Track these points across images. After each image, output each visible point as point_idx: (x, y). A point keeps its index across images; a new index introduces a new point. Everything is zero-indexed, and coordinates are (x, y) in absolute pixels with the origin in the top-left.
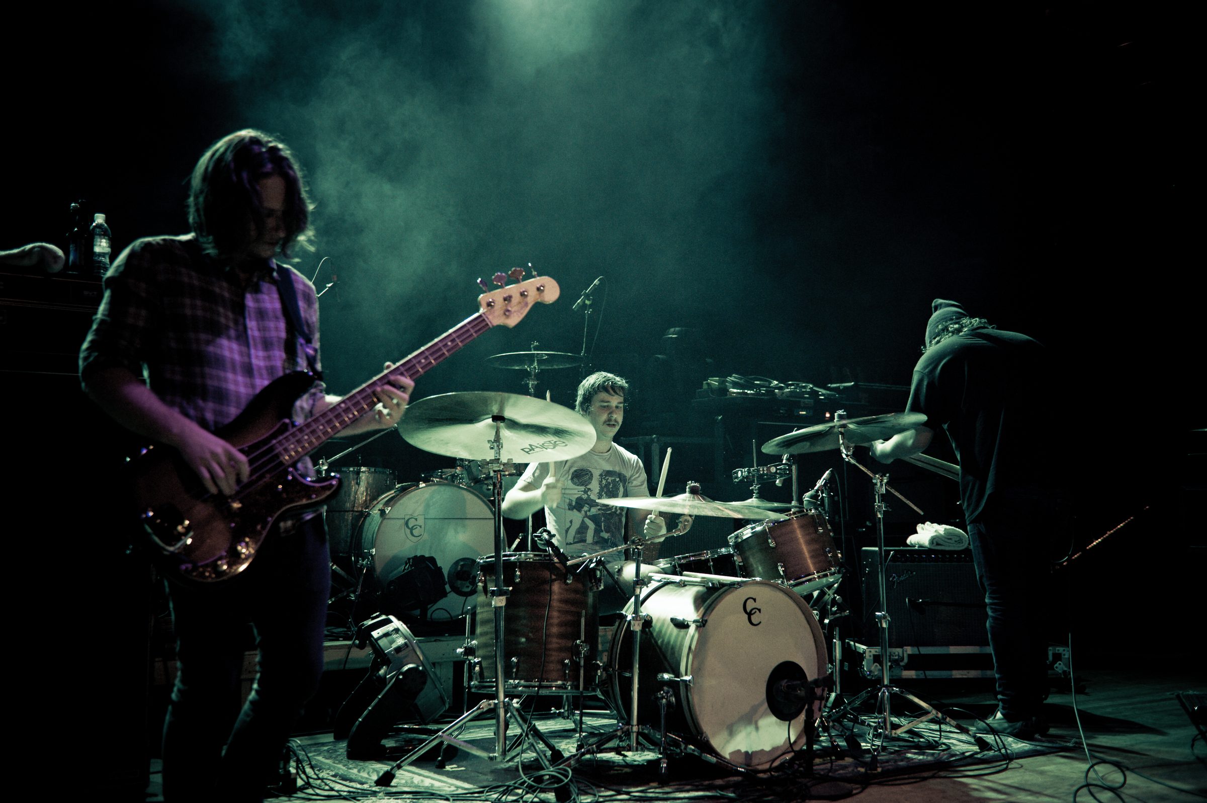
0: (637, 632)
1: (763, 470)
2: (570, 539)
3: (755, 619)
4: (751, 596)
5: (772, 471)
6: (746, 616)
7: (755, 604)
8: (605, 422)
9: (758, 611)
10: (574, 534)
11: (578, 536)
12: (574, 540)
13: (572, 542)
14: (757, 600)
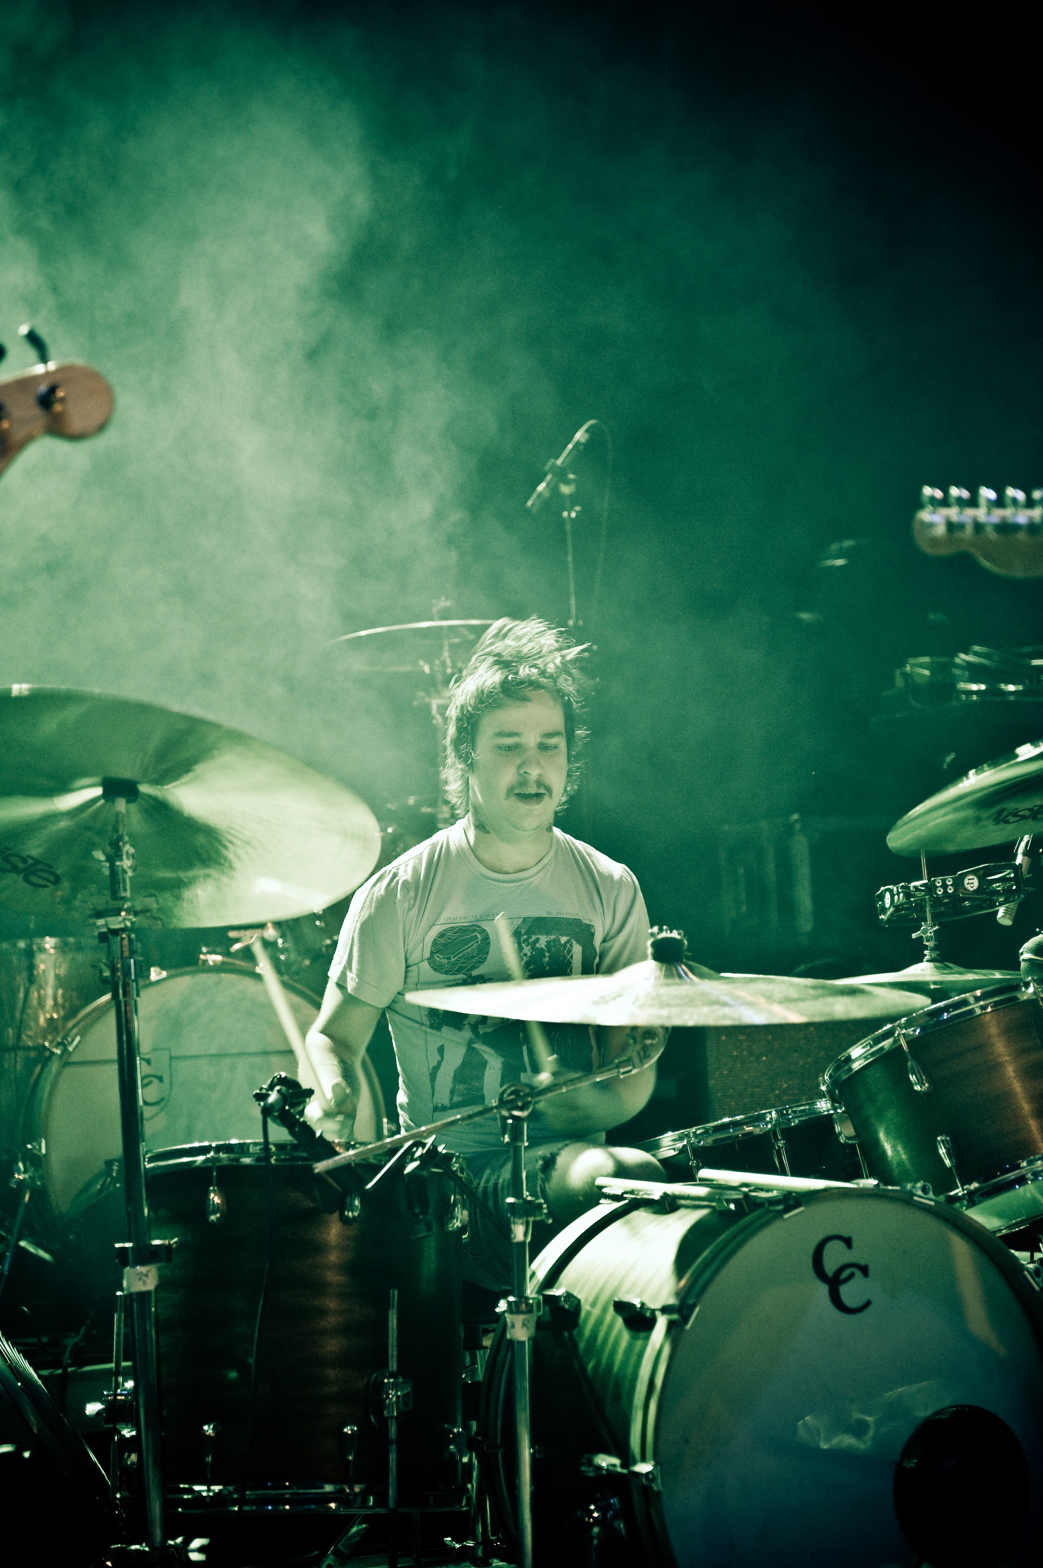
0: (524, 1342)
1: (945, 886)
2: (443, 1097)
3: (850, 1293)
4: (835, 1232)
5: (968, 887)
6: (823, 1289)
8: (510, 791)
9: (858, 1273)
10: (450, 1085)
11: (461, 1087)
12: (452, 1099)
13: (446, 1102)
14: (855, 1243)
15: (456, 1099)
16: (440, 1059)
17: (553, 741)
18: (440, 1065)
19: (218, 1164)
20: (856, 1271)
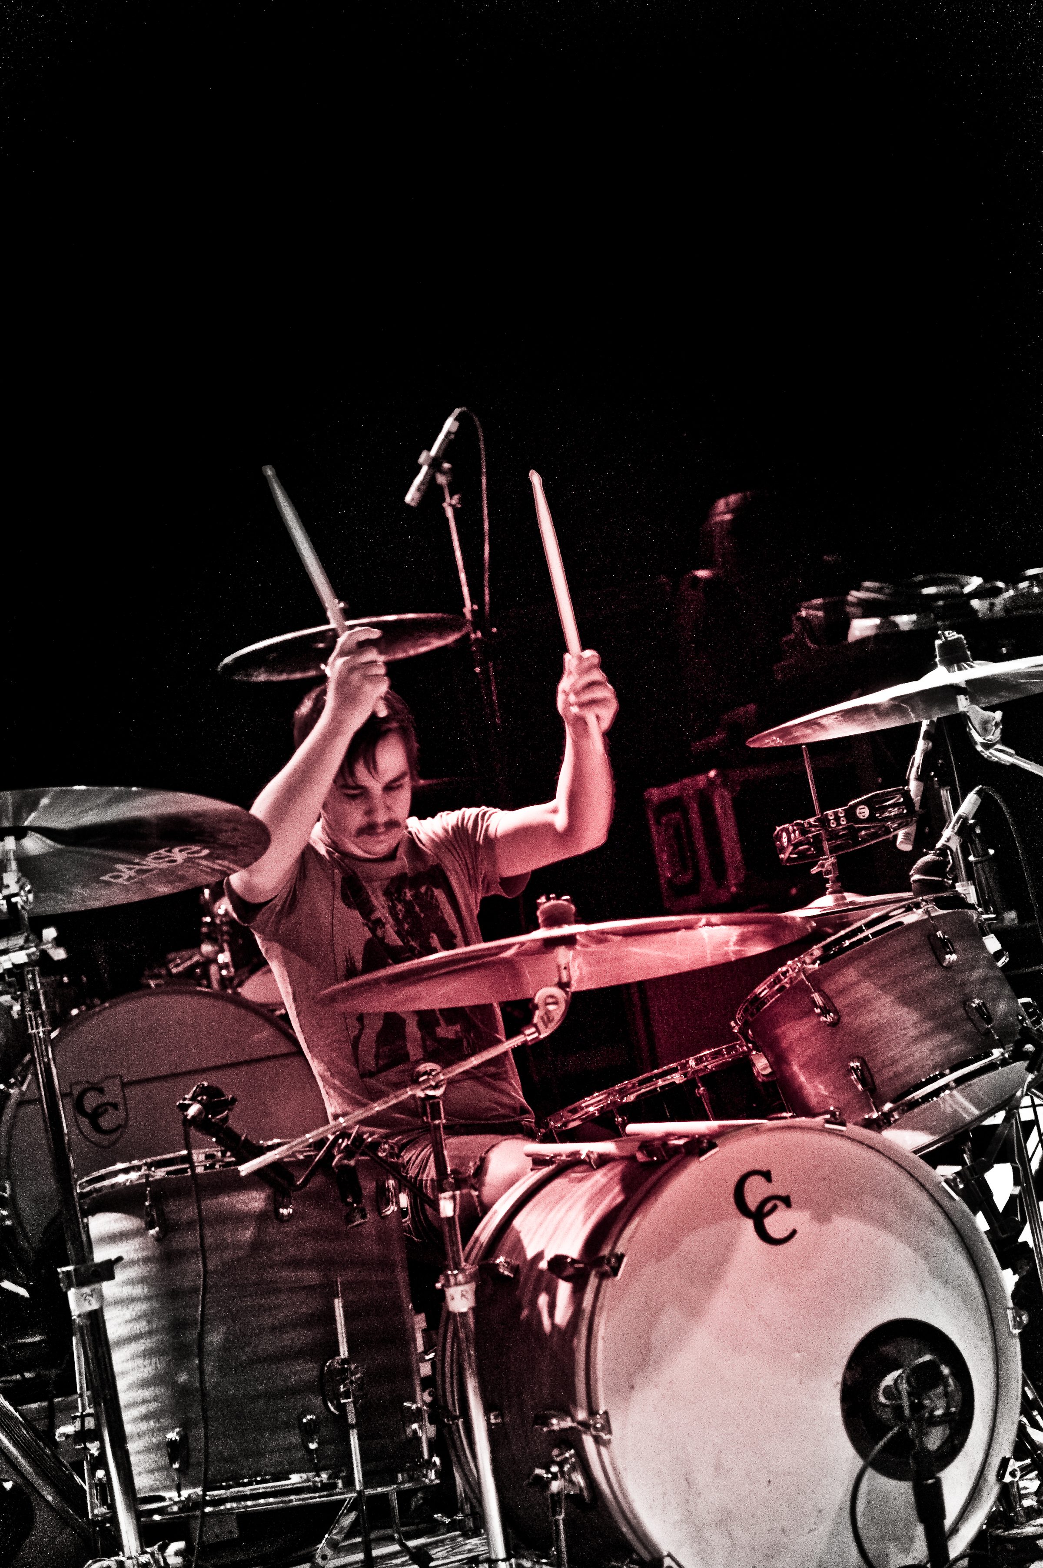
1: (837, 819)
3: (774, 1226)
4: (757, 1167)
5: (861, 817)
6: (748, 1225)
7: (771, 1186)
9: (781, 1205)
11: (387, 1049)
12: (377, 1062)
14: (774, 1176)
15: (382, 1062)
19: (151, 1179)
20: (778, 1203)
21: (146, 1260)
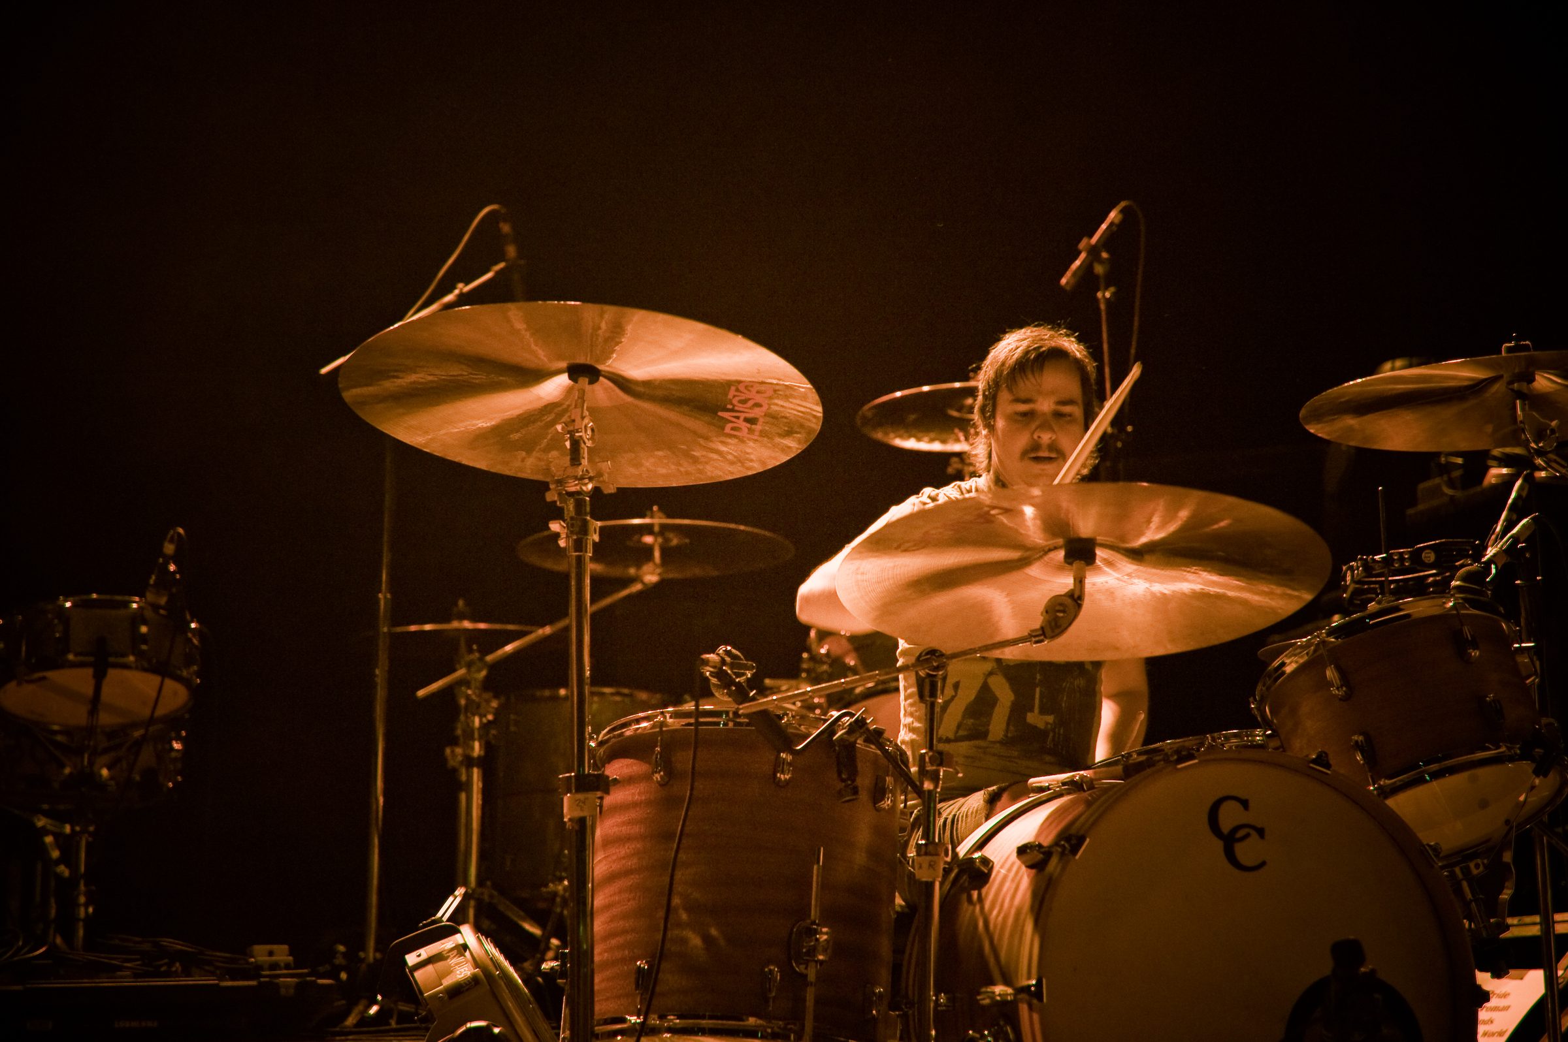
1: (1402, 559)
3: (1246, 851)
4: (1234, 793)
5: (1425, 560)
6: (1218, 845)
7: (1246, 814)
8: (1024, 454)
9: (1254, 834)
10: (959, 717)
11: (970, 721)
12: (957, 732)
13: (951, 736)
14: (1251, 804)
15: (961, 733)
16: (954, 694)
17: (1067, 409)
18: (953, 700)
19: (664, 729)
20: (1253, 832)
21: (648, 803)
